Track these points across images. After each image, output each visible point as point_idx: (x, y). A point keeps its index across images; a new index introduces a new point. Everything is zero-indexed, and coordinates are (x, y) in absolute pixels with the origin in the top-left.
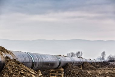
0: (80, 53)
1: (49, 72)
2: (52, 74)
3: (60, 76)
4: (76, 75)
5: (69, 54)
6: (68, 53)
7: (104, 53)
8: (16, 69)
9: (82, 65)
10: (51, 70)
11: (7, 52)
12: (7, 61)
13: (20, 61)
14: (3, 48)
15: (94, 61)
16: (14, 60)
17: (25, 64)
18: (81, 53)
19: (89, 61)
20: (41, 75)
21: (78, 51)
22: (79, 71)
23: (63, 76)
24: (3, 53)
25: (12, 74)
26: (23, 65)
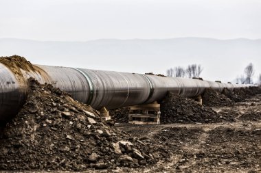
0: (197, 68)
1: (127, 111)
2: (134, 115)
3: (152, 120)
4: (189, 117)
5: (172, 70)
6: (169, 69)
7: (250, 68)
8: (53, 106)
9: (202, 95)
10: (132, 108)
11: (33, 68)
12: (32, 88)
13: (62, 89)
14: (22, 59)
15: (229, 86)
16: (49, 87)
17: (73, 93)
18: (199, 68)
19: (216, 85)
20: (108, 118)
21: (191, 64)
22: (195, 109)
23: (158, 120)
24: (23, 72)
25: (43, 119)
26: (68, 98)
